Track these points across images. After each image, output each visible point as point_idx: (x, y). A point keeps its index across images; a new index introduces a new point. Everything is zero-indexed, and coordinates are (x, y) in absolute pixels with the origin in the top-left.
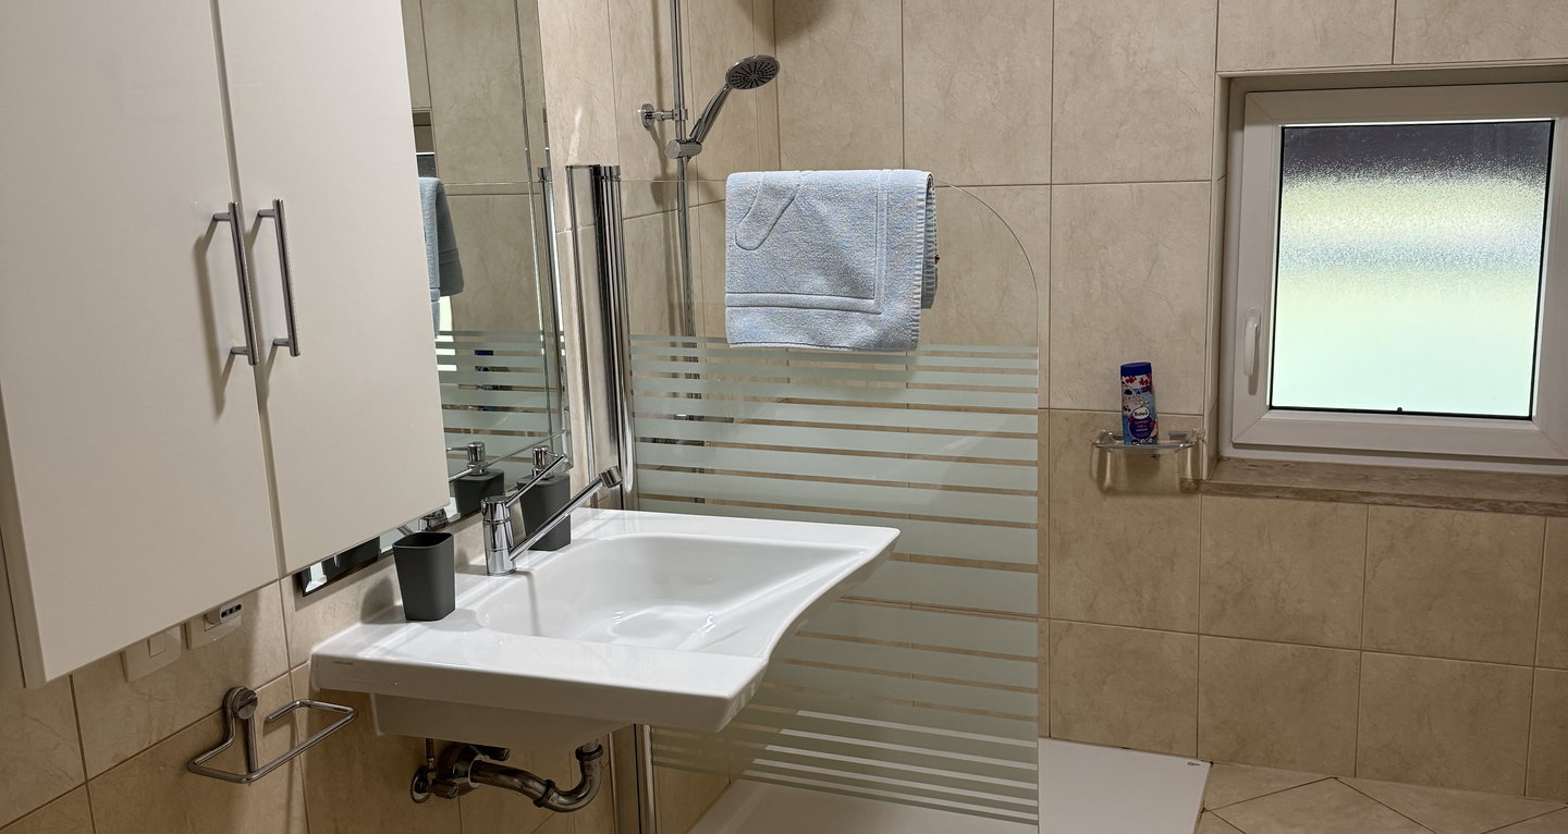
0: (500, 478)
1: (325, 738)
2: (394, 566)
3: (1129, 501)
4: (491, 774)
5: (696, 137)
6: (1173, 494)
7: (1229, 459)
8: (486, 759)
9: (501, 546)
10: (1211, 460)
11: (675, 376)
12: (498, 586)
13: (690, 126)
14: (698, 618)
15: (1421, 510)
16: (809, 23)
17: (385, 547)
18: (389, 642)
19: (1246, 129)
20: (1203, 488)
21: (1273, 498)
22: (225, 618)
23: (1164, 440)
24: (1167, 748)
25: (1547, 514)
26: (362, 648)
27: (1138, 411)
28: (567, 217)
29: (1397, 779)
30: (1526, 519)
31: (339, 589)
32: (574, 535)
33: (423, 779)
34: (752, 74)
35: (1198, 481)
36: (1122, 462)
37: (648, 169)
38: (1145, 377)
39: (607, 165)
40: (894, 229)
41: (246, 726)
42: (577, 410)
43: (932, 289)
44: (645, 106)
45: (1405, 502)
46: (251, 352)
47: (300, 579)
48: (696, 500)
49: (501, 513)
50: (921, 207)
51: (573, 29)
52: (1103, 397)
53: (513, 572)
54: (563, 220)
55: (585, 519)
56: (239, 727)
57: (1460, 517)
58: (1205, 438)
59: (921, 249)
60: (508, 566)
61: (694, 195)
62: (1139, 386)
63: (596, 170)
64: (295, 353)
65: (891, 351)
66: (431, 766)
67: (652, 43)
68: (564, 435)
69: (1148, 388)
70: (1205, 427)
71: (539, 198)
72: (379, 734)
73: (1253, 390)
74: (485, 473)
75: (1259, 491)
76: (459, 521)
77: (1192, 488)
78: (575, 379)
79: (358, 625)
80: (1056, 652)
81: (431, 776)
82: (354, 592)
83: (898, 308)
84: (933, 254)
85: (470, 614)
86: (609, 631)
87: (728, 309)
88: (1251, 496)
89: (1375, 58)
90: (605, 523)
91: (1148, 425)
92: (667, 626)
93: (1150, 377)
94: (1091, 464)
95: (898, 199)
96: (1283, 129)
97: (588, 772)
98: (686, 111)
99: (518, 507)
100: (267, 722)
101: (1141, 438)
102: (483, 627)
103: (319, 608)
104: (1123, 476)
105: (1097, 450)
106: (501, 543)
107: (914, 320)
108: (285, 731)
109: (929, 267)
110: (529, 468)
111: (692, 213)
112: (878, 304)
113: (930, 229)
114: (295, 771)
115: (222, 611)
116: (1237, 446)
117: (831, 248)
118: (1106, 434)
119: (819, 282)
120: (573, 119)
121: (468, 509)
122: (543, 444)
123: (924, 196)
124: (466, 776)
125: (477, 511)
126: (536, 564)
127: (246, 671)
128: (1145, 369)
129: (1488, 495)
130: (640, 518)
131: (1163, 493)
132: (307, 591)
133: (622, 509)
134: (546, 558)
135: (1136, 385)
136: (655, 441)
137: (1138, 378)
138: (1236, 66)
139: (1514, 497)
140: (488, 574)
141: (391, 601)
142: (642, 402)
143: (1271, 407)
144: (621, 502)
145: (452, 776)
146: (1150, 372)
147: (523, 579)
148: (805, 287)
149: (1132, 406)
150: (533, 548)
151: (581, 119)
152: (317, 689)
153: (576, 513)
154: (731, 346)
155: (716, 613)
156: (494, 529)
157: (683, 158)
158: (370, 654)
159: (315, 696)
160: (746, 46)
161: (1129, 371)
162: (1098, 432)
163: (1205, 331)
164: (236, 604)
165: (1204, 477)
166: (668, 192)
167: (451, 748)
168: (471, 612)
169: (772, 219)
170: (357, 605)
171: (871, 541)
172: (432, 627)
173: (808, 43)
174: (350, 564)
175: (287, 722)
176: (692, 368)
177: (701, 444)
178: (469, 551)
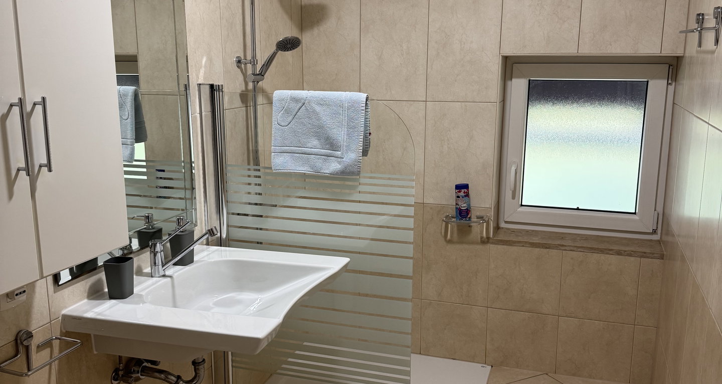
0: (160, 230)
1: (67, 354)
2: (104, 272)
3: (458, 246)
4: (150, 372)
5: (261, 72)
6: (477, 243)
7: (503, 228)
8: (149, 365)
9: (159, 263)
10: (494, 228)
11: (249, 184)
12: (157, 282)
13: (259, 67)
14: (253, 299)
15: (586, 253)
16: (318, 22)
17: (100, 263)
18: (99, 309)
19: (513, 80)
20: (491, 241)
21: (521, 246)
22: (18, 296)
23: (474, 219)
24: (472, 359)
25: (641, 257)
26: (86, 311)
27: (462, 206)
28: (198, 108)
29: (574, 375)
30: (632, 259)
31: (76, 283)
32: (195, 258)
33: (117, 374)
34: (287, 45)
35: (488, 238)
36: (455, 229)
37: (238, 87)
38: (466, 190)
39: (217, 84)
40: (351, 119)
41: (27, 348)
42: (200, 199)
43: (367, 148)
44: (238, 57)
45: (579, 250)
46: (28, 169)
47: (56, 277)
48: (258, 243)
49: (159, 247)
50: (363, 110)
51: (202, 20)
52: (447, 199)
53: (164, 276)
54: (195, 109)
55: (203, 251)
56: (24, 349)
57: (603, 257)
58: (492, 219)
59: (362, 129)
60: (162, 273)
61: (260, 99)
62: (463, 194)
63: (212, 86)
64: (50, 170)
65: (348, 176)
66: (121, 368)
67: (242, 28)
68: (193, 210)
69: (467, 195)
70: (492, 214)
71: (184, 98)
72: (95, 353)
73: (514, 198)
74: (153, 228)
75: (515, 243)
76: (138, 251)
77: (485, 241)
78: (200, 184)
79: (86, 300)
80: (424, 315)
81: (121, 373)
82: (84, 284)
83: (351, 156)
84: (368, 132)
85: (140, 296)
86: (211, 305)
87: (273, 154)
88: (511, 245)
89: (570, 50)
90: (212, 253)
91: (467, 212)
92: (239, 302)
93: (468, 190)
94: (441, 229)
95: (353, 105)
96: (529, 80)
97: (198, 371)
98: (257, 60)
99: (168, 245)
100: (38, 347)
101: (463, 218)
102: (145, 303)
103: (66, 292)
104: (455, 235)
105: (444, 223)
106: (159, 262)
107: (359, 162)
108: (47, 351)
109: (366, 137)
110: (174, 226)
111: (259, 108)
112: (342, 154)
113: (367, 120)
114: (52, 371)
115: (16, 293)
116: (506, 222)
117: (321, 127)
118: (448, 215)
119: (315, 142)
120: (202, 62)
121: (143, 246)
122: (182, 215)
123: (364, 105)
124: (138, 373)
125: (148, 246)
126: (176, 272)
127: (28, 323)
128: (466, 186)
129: (616, 248)
130: (229, 251)
131: (473, 243)
132: (60, 284)
133: (221, 246)
134: (182, 269)
135: (462, 194)
136: (238, 214)
137: (463, 190)
138: (509, 51)
139: (627, 249)
140: (152, 277)
141: (103, 289)
142: (232, 196)
143: (522, 205)
144: (220, 243)
145: (132, 373)
146: (468, 188)
147: (169, 279)
148: (309, 145)
149: (460, 203)
150: (175, 264)
151: (206, 62)
152: (64, 331)
153: (196, 247)
154: (274, 171)
155: (262, 297)
156: (155, 255)
157: (255, 82)
158: (89, 315)
159: (62, 334)
160: (287, 31)
161: (459, 187)
162: (445, 215)
163: (492, 171)
164: (23, 290)
165: (491, 237)
166: (247, 98)
167: (131, 360)
168: (142, 295)
169: (294, 113)
170: (85, 291)
171: (336, 264)
172: (121, 302)
173: (317, 31)
174: (81, 271)
175: (48, 347)
176: (258, 181)
177: (261, 216)
178: (143, 265)
